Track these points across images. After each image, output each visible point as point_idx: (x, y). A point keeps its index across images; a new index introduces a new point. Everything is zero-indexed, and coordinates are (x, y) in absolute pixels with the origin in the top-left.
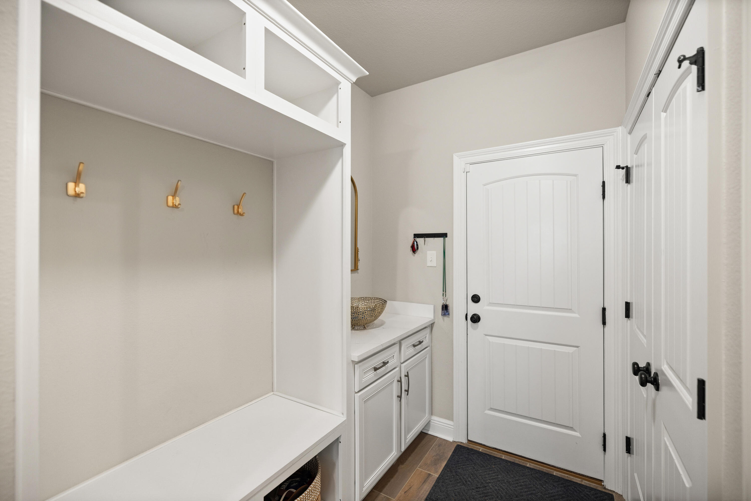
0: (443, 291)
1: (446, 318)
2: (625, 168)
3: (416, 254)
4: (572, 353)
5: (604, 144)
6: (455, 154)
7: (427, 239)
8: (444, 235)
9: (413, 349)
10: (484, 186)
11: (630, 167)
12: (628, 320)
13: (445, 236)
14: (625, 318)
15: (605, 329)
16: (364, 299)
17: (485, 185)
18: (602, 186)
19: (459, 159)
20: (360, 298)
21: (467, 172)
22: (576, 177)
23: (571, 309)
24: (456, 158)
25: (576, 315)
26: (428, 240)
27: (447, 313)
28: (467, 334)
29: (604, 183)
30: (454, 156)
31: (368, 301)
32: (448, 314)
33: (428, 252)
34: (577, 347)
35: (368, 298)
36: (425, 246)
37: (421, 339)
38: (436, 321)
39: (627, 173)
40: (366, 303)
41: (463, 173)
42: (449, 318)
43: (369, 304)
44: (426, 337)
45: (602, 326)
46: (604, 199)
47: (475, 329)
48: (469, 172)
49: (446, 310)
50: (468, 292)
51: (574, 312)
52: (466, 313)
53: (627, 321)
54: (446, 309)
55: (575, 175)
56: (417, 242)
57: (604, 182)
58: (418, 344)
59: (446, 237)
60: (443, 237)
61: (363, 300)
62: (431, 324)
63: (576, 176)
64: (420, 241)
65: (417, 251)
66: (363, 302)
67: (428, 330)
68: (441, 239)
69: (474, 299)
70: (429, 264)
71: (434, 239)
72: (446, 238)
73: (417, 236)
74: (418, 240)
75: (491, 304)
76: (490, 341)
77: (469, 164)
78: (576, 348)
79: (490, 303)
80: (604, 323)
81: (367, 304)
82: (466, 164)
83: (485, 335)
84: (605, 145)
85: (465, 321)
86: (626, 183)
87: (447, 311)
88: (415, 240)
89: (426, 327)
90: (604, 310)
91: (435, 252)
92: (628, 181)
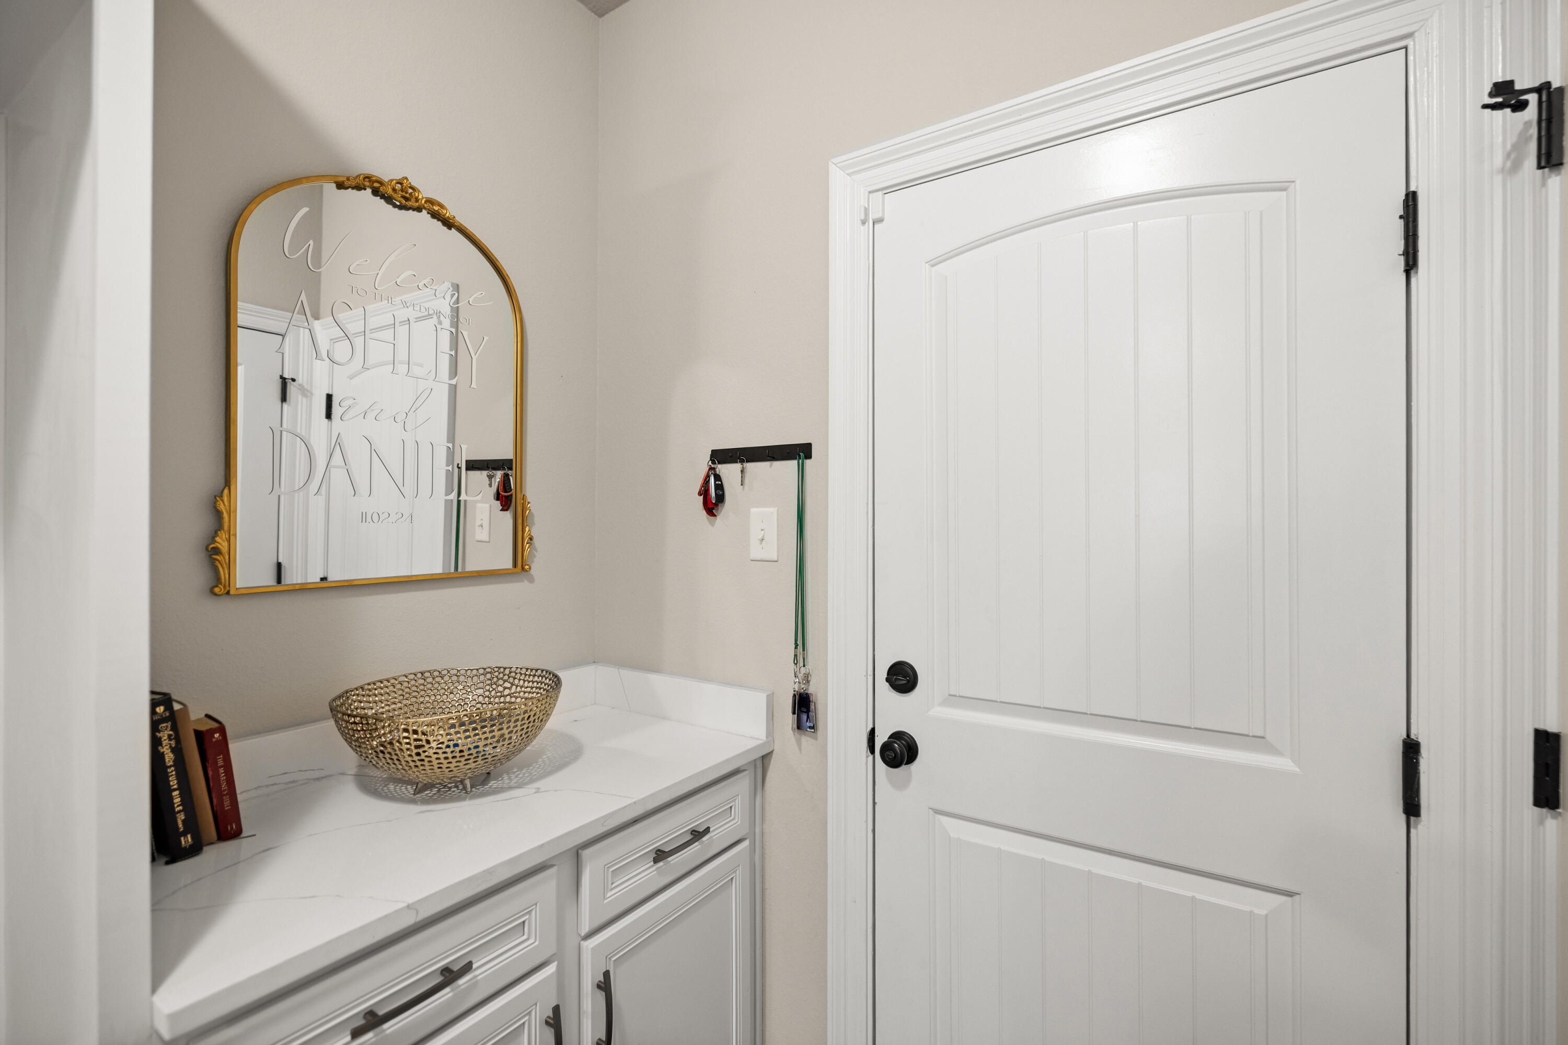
0: (796, 648)
1: (806, 740)
2: (1533, 98)
3: (718, 517)
4: (1266, 916)
5: (1410, 35)
6: (835, 160)
7: (751, 466)
8: (802, 452)
9: (654, 868)
10: (933, 266)
11: (1561, 90)
12: (1549, 815)
13: (802, 454)
14: (1536, 809)
15: (1413, 831)
16: (510, 672)
17: (934, 263)
18: (1401, 217)
19: (848, 177)
20: (499, 668)
21: (874, 222)
22: (1284, 193)
23: (1263, 738)
24: (837, 178)
25: (1284, 763)
26: (755, 468)
27: (808, 724)
28: (874, 803)
29: (1411, 200)
30: (833, 169)
31: (524, 681)
32: (810, 727)
33: (753, 510)
34: (1290, 894)
35: (524, 671)
36: (743, 490)
37: (698, 823)
38: (777, 748)
39: (1544, 116)
40: (517, 686)
41: (862, 227)
42: (816, 739)
43: (525, 692)
44: (731, 807)
45: (1403, 817)
46: (1412, 272)
47: (902, 786)
48: (880, 220)
49: (805, 712)
50: (875, 653)
51: (1273, 750)
52: (870, 726)
53: (1541, 822)
54: (803, 709)
55: (1282, 187)
56: (718, 477)
57: (1414, 194)
58: (688, 839)
59: (808, 456)
60: (796, 459)
61: (509, 677)
62: (763, 756)
63: (1285, 189)
64: (729, 471)
65: (723, 506)
66: (507, 685)
67: (742, 785)
68: (792, 465)
69: (896, 679)
70: (756, 552)
71: (771, 466)
72: (808, 462)
73: (721, 456)
74: (723, 469)
75: (954, 699)
76: (950, 837)
77: (880, 193)
78: (1284, 898)
79: (950, 695)
80: (1412, 808)
81: (519, 693)
82: (870, 192)
83: (936, 813)
84: (1416, 34)
85: (867, 757)
86: (1540, 167)
87: (808, 717)
88: (711, 469)
89: (738, 768)
90: (1411, 749)
91: (773, 510)
92: (1549, 155)
